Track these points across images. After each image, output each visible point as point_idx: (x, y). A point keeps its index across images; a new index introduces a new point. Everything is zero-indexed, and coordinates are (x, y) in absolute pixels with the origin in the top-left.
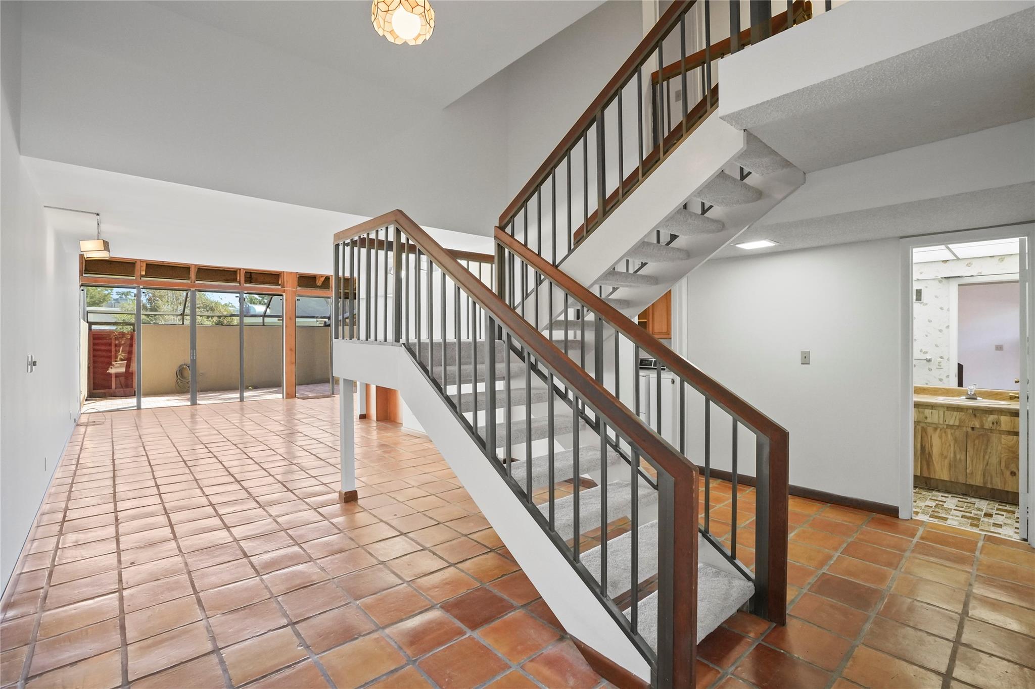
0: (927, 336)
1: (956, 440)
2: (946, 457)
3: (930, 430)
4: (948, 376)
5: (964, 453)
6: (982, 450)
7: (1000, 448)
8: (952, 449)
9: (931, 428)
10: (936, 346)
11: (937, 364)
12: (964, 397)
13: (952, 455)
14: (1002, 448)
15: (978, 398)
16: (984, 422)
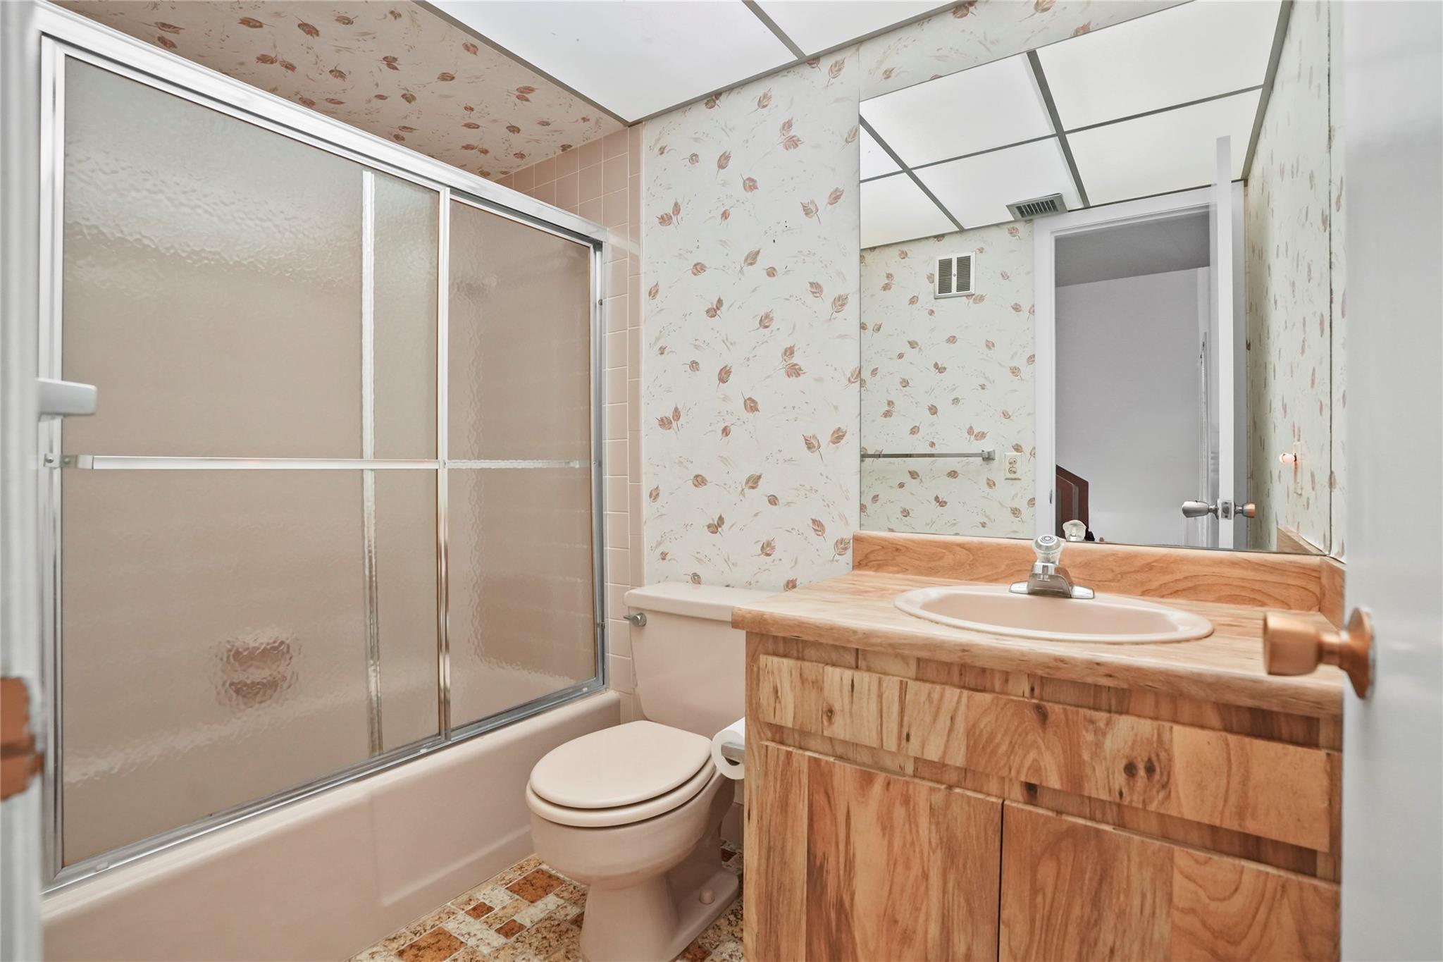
0: (983, 387)
1: (950, 850)
2: (907, 939)
3: (844, 777)
4: (1032, 502)
5: (987, 929)
6: (1072, 930)
7: (1162, 929)
8: (935, 894)
9: (849, 767)
10: (1006, 415)
11: (1008, 466)
12: (1023, 587)
13: (934, 930)
14: (1175, 928)
15: (1078, 591)
16: (1086, 756)
